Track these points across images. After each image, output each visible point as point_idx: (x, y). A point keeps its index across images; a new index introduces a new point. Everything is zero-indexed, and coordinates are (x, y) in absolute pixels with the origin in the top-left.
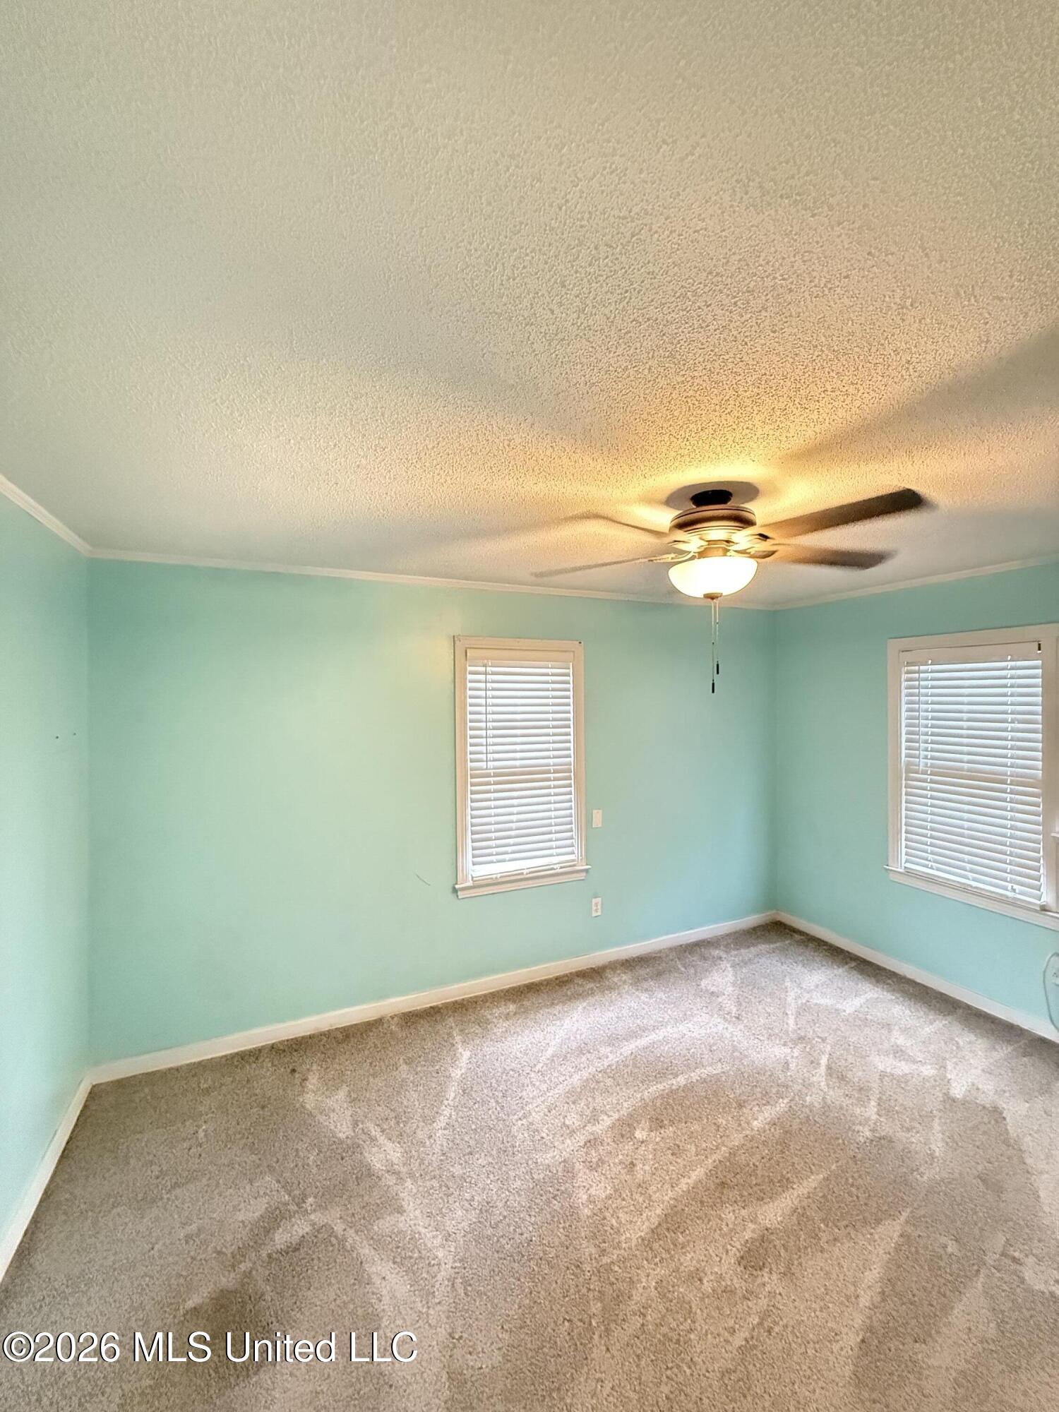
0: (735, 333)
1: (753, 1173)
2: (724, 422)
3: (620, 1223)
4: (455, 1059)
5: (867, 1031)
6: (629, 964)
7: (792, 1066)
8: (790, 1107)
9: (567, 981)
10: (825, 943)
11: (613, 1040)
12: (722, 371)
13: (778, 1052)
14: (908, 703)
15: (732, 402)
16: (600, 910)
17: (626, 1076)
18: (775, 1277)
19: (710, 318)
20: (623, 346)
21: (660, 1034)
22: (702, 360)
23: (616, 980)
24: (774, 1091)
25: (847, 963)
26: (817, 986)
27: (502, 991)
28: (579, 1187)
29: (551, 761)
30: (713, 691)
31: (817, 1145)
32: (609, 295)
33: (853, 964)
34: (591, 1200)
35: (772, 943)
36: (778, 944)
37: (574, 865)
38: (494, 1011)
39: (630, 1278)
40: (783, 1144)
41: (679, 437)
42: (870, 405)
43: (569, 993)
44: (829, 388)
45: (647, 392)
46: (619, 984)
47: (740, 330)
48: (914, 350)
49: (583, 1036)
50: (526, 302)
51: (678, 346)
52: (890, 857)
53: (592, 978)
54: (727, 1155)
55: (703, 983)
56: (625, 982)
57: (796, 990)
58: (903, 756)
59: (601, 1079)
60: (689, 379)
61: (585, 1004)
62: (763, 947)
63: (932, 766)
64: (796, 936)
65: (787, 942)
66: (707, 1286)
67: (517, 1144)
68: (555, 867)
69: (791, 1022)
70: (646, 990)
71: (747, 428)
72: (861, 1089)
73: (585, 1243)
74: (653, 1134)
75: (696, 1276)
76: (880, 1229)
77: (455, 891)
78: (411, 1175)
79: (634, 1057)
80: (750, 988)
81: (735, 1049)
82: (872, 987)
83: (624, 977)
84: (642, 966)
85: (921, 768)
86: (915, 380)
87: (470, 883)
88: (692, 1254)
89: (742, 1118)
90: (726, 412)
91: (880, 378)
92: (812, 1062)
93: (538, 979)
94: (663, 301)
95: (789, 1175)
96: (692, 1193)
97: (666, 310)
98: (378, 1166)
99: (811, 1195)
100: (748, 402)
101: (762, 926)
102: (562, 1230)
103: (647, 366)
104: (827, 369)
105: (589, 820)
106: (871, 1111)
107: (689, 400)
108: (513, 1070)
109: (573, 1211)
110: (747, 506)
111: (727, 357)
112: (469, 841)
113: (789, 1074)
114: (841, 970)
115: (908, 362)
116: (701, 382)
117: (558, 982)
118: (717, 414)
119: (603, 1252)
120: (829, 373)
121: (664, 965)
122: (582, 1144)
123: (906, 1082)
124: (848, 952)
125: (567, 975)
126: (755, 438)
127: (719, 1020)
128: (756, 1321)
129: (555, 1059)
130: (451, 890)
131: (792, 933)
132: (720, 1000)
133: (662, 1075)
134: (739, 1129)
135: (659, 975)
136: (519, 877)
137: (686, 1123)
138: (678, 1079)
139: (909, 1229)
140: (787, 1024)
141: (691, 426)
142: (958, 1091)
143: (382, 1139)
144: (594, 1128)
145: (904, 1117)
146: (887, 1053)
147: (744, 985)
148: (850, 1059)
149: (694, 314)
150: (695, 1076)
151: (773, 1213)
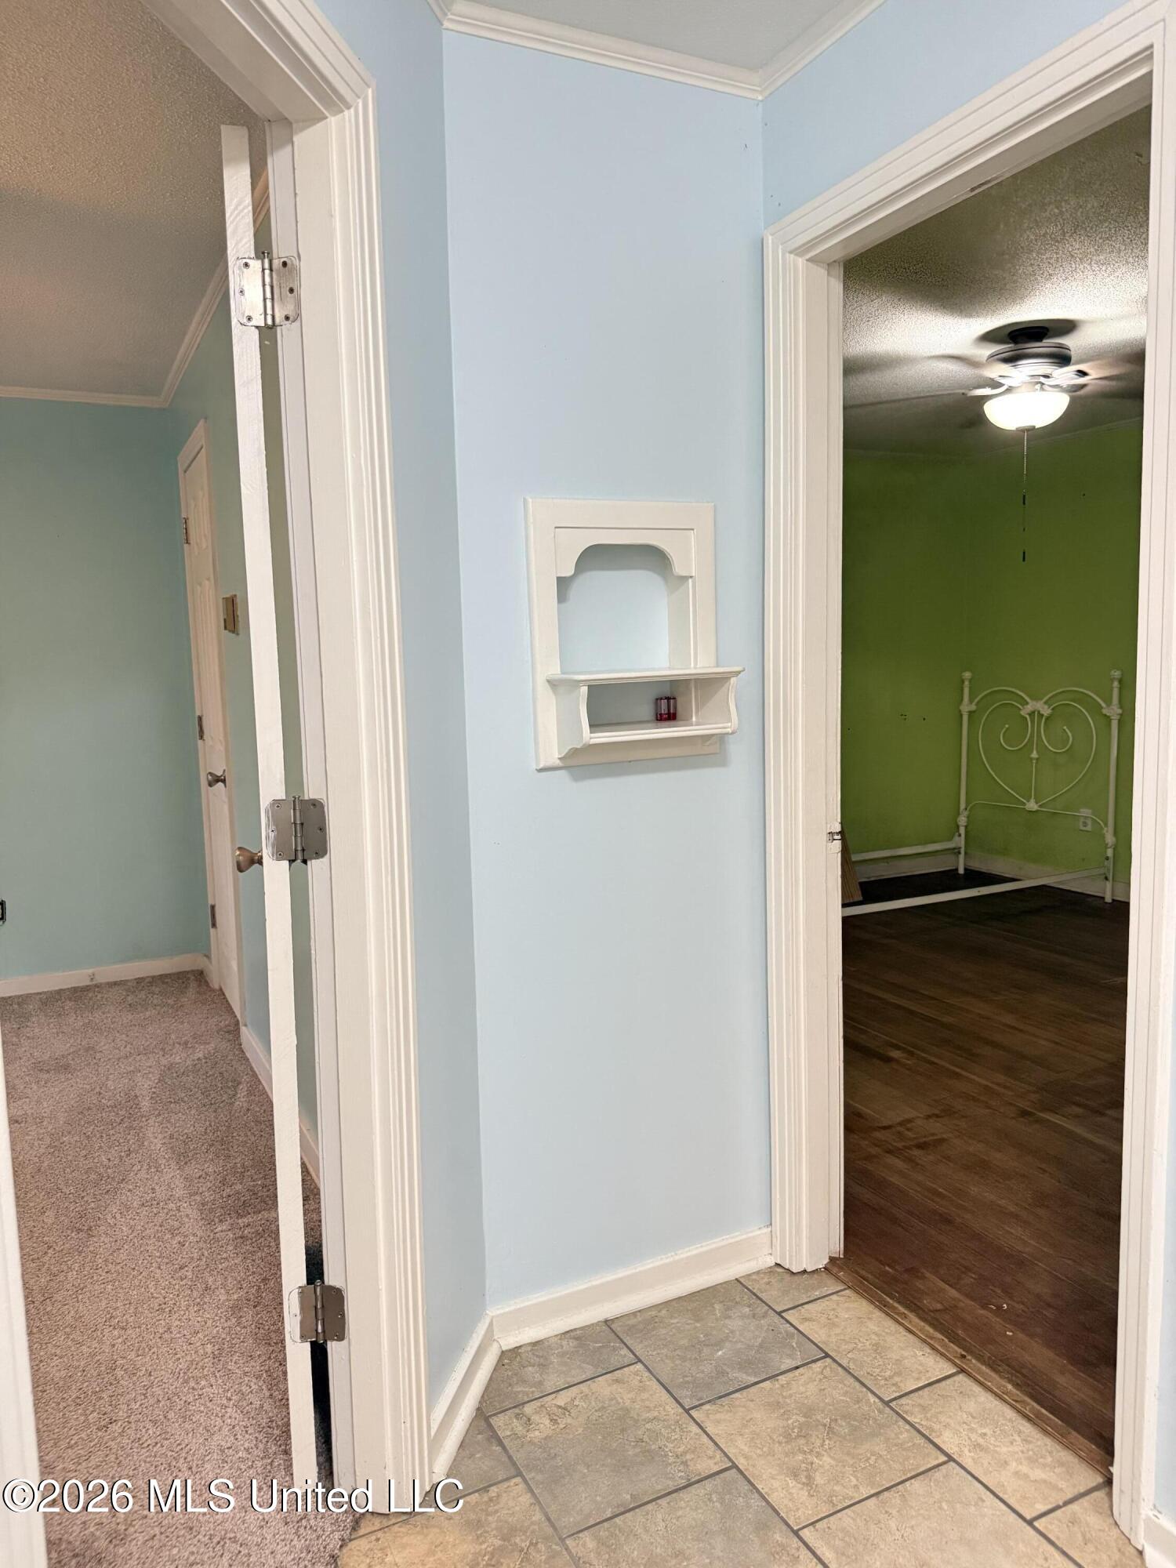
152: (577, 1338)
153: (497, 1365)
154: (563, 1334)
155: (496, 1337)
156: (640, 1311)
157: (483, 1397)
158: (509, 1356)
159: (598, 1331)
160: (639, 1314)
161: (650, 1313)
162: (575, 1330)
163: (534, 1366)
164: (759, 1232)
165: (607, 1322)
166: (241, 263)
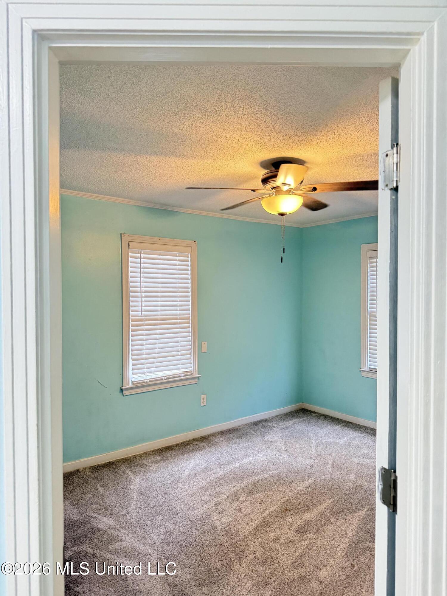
0: (306, 105)
1: (300, 504)
2: (296, 133)
3: (238, 529)
4: (131, 482)
5: (351, 449)
6: (223, 433)
7: (315, 466)
8: (315, 480)
9: (188, 444)
10: (329, 416)
11: (220, 466)
13: (308, 461)
14: (371, 279)
15: (300, 127)
16: (205, 402)
17: (230, 478)
18: (312, 534)
20: (263, 104)
21: (247, 460)
22: (292, 112)
23: (216, 440)
24: (307, 476)
25: (340, 424)
26: (325, 434)
27: (150, 451)
28: (215, 520)
29: (178, 312)
30: (282, 262)
31: (328, 492)
32: (263, 89)
33: (344, 424)
34: (222, 524)
35: (301, 418)
36: (304, 419)
37: (191, 375)
38: (148, 460)
39: (247, 544)
40: (313, 494)
41: (275, 137)
42: (355, 133)
43: (190, 449)
44: (339, 126)
45: (267, 120)
46: (219, 442)
47: (308, 104)
48: (370, 117)
49: (203, 466)
50: (231, 87)
51: (284, 106)
52: (362, 364)
53: (202, 441)
54: (287, 500)
55: (266, 438)
56: (222, 441)
57: (315, 437)
58: (368, 308)
59: (217, 481)
60: (285, 117)
61: (201, 453)
62: (296, 420)
64: (313, 414)
65: (309, 417)
66: (282, 541)
67: (178, 510)
68: (181, 375)
69: (313, 450)
70: (235, 443)
71: (305, 137)
72: (348, 471)
73: (222, 537)
74: (249, 498)
75: (277, 539)
76: (356, 514)
77: (122, 390)
78: (123, 528)
79: (233, 471)
80: (291, 438)
81: (285, 463)
82: (352, 432)
83: (221, 439)
84: (230, 434)
86: (371, 127)
87: (131, 385)
88: (274, 533)
89: (292, 487)
90: (297, 130)
91: (358, 125)
92: (325, 464)
93: (171, 444)
94: (282, 93)
95: (316, 503)
96: (271, 514)
97: (282, 95)
98: (102, 527)
99: (326, 508)
100: (307, 127)
101: (295, 411)
102: (210, 535)
103: (270, 111)
104: (339, 120)
105: (200, 347)
106: (353, 478)
107: (283, 124)
108: (167, 483)
109: (215, 528)
112: (131, 360)
113: (313, 469)
114: (337, 427)
115: (368, 121)
116: (290, 119)
117: (182, 444)
118: (293, 130)
119: (232, 539)
120: (339, 121)
121: (243, 432)
122: (213, 505)
123: (369, 466)
124: (341, 419)
125: (187, 441)
126: (307, 141)
127: (276, 452)
128: (305, 547)
129: (190, 476)
130: (119, 390)
131: (311, 413)
132: (276, 444)
133: (249, 476)
134: (291, 491)
135: (241, 436)
136: (161, 381)
137: (265, 492)
138: (258, 477)
139: (368, 512)
140: (311, 451)
141: (281, 134)
143: (100, 517)
144: (218, 499)
145: (367, 478)
146: (360, 457)
147: (288, 437)
148: (343, 460)
149: (292, 98)
150: (266, 475)
151: (308, 516)
166: (385, 154)
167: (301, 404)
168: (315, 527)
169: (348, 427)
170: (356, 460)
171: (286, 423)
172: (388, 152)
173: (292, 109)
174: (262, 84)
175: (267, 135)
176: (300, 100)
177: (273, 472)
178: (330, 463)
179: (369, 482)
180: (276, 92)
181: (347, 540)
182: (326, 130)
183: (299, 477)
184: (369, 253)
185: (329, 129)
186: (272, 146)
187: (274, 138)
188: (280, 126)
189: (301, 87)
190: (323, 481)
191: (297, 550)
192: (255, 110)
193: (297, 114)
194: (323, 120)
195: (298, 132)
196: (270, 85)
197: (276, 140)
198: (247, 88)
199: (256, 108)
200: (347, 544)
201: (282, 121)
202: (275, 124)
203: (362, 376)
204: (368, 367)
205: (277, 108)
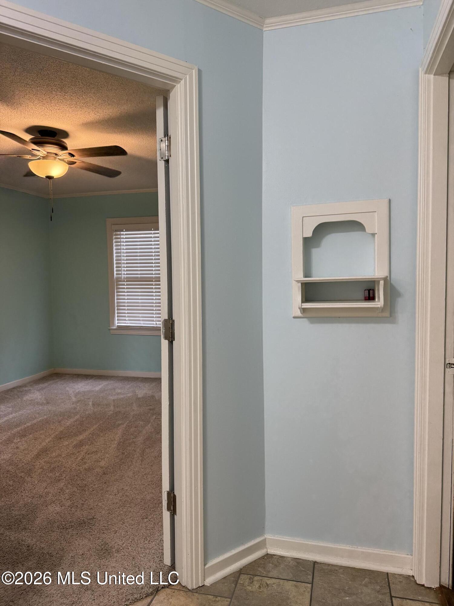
0: (83, 90)
1: (72, 432)
2: (68, 110)
3: (21, 459)
5: (106, 392)
7: (78, 408)
8: (81, 416)
10: (82, 375)
12: (75, 97)
13: (71, 406)
14: (116, 249)
18: (87, 446)
19: (78, 84)
21: (11, 416)
24: (72, 415)
25: (93, 378)
30: (51, 220)
31: (94, 420)
33: (96, 377)
39: (32, 465)
40: (81, 424)
52: (111, 323)
54: (59, 433)
55: (24, 398)
57: (72, 390)
58: (115, 274)
63: (127, 278)
64: (67, 375)
65: (63, 378)
66: (64, 456)
69: (72, 399)
71: (75, 114)
72: (107, 405)
74: (23, 439)
76: (119, 427)
80: (50, 394)
81: (50, 411)
82: (105, 381)
85: (122, 279)
88: (55, 453)
89: (62, 424)
92: (86, 405)
95: (85, 429)
99: (95, 429)
100: (79, 107)
101: (48, 375)
103: (52, 87)
106: (112, 408)
107: (59, 100)
110: (64, 140)
111: (78, 94)
113: (77, 410)
114: (91, 380)
118: (67, 107)
119: (17, 466)
123: (123, 399)
124: (93, 375)
126: (76, 117)
127: (38, 406)
128: (84, 454)
131: (65, 375)
132: (36, 400)
133: (18, 426)
134: (62, 426)
137: (37, 432)
138: (27, 424)
141: (55, 107)
142: (140, 396)
145: (123, 406)
146: (115, 395)
147: (45, 394)
148: (101, 400)
150: (34, 422)
151: (81, 437)
152: (298, 563)
153: (261, 557)
154: (294, 558)
155: (267, 547)
156: (332, 565)
157: (246, 566)
158: (268, 557)
159: (308, 564)
160: (331, 566)
161: (335, 568)
162: (300, 559)
163: (273, 564)
164: (406, 556)
165: (315, 563)
166: (160, 140)
167: (53, 369)
168: (88, 441)
169: (100, 379)
170: (112, 398)
171: (41, 386)
172: (162, 139)
173: (71, 90)
174: (52, 66)
175: (42, 105)
176: (79, 85)
177: (41, 418)
178: (91, 403)
179: (125, 408)
180: (62, 74)
181: (116, 442)
182: (94, 112)
183: (66, 417)
184: (113, 226)
185: (96, 112)
186: (44, 116)
187: (48, 109)
188: (56, 101)
189: (83, 76)
190: (88, 415)
191: (78, 457)
192: (39, 84)
193: (74, 95)
194: (93, 105)
195: (70, 108)
196: (59, 68)
197: (49, 112)
198: (39, 66)
199: (41, 82)
200: (116, 444)
201: (60, 97)
202: (52, 98)
203: (112, 333)
204: (116, 325)
205: (59, 86)
